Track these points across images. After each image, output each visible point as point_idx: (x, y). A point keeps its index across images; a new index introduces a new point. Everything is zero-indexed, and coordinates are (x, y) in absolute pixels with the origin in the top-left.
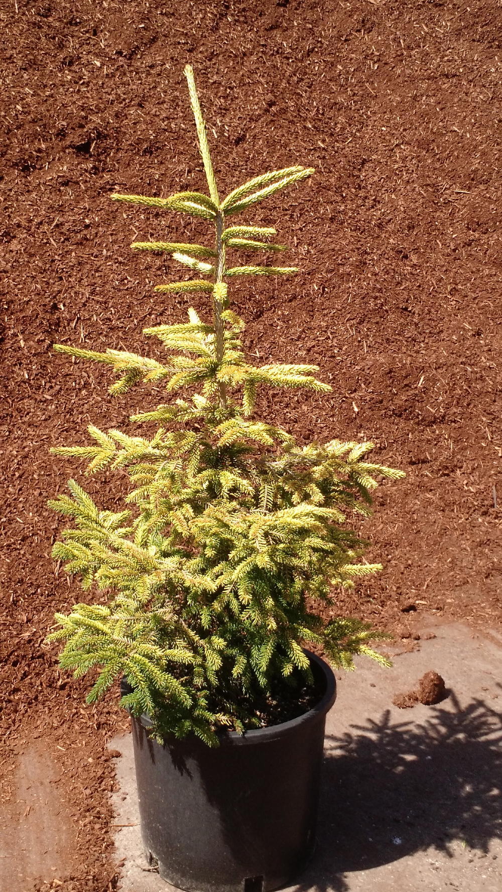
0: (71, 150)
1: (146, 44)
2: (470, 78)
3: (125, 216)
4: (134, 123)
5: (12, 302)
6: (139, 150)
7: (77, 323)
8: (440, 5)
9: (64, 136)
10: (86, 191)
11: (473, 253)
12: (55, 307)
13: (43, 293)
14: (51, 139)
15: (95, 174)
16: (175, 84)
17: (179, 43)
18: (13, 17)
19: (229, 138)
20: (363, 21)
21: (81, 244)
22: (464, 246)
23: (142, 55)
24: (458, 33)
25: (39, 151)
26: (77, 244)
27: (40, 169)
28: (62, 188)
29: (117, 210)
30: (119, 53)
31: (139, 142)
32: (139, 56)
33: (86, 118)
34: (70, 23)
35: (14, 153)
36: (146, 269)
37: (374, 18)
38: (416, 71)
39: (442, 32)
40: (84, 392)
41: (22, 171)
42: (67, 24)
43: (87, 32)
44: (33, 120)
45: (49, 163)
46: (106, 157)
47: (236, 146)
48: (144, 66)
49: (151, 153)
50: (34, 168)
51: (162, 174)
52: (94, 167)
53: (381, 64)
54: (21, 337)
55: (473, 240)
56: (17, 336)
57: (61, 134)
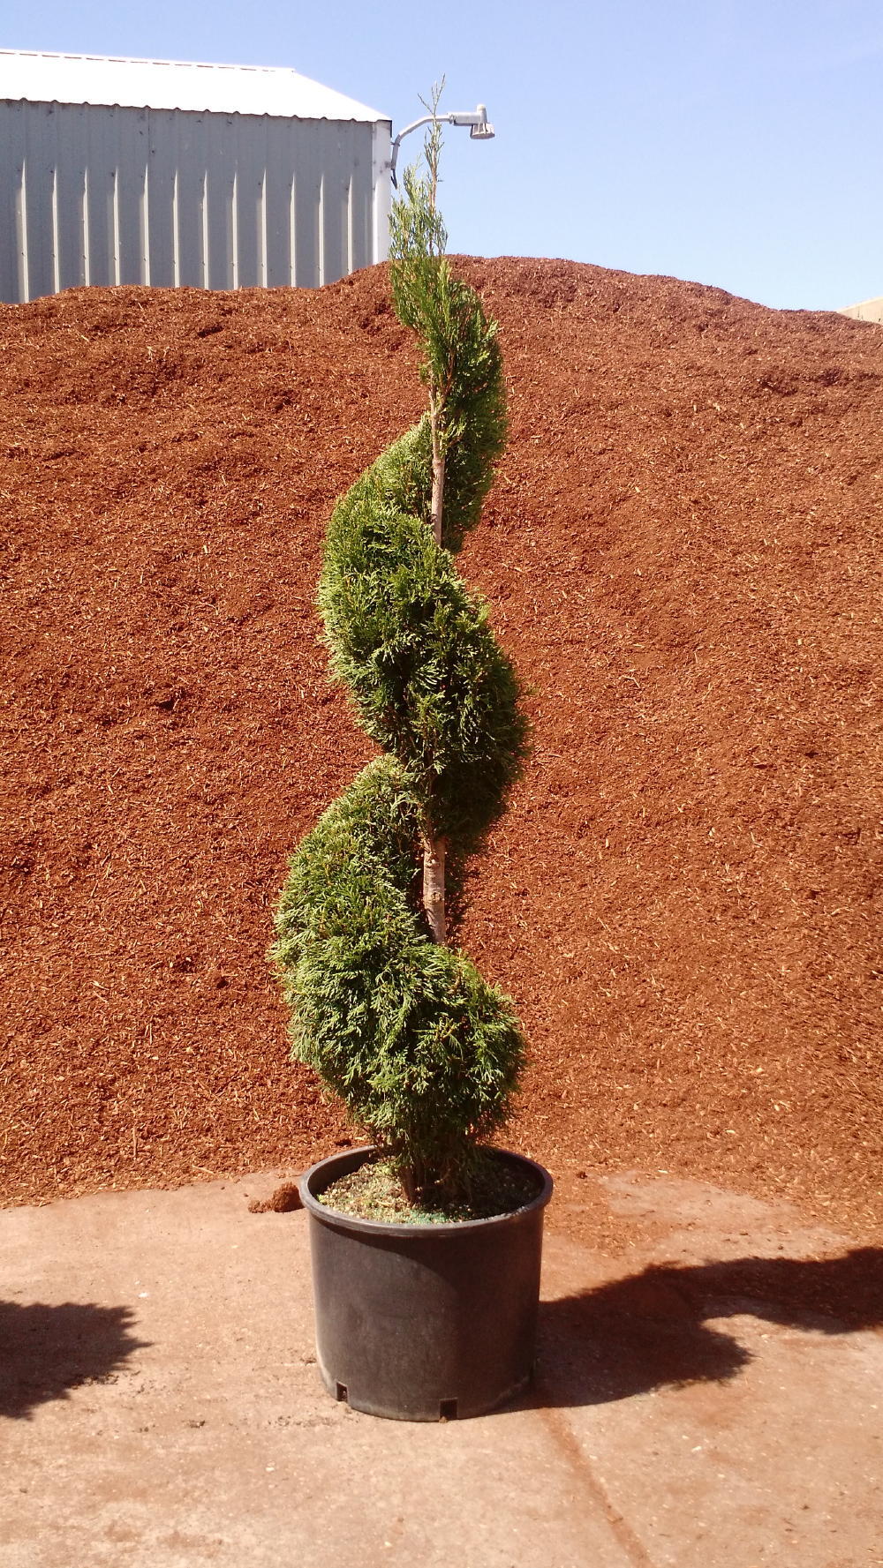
0: (155, 707)
1: (259, 611)
2: (593, 645)
3: (188, 768)
4: (220, 684)
5: (48, 840)
6: (218, 708)
7: (106, 861)
8: (590, 572)
9: (151, 694)
10: (158, 744)
11: (547, 815)
12: (89, 846)
13: (81, 833)
14: (137, 697)
15: (173, 729)
16: (277, 648)
17: (294, 610)
18: (135, 587)
19: (316, 698)
20: (502, 588)
21: (138, 792)
22: (539, 808)
23: (254, 621)
24: (599, 600)
25: (123, 707)
26: (134, 791)
27: (121, 723)
28: (136, 741)
29: (181, 763)
30: (232, 620)
31: (221, 701)
32: (250, 622)
33: (176, 678)
34: (193, 593)
35: (99, 709)
36: (192, 816)
37: (514, 586)
38: (541, 637)
39: (584, 598)
40: (92, 923)
41: (103, 725)
42: (189, 593)
43: (206, 600)
44: (124, 680)
45: (131, 718)
46: (187, 714)
47: (323, 706)
48: (252, 631)
49: (230, 711)
50: (115, 722)
51: (235, 731)
52: (174, 724)
53: (509, 629)
54: (48, 871)
55: (551, 803)
56: (45, 870)
57: (148, 693)
